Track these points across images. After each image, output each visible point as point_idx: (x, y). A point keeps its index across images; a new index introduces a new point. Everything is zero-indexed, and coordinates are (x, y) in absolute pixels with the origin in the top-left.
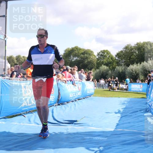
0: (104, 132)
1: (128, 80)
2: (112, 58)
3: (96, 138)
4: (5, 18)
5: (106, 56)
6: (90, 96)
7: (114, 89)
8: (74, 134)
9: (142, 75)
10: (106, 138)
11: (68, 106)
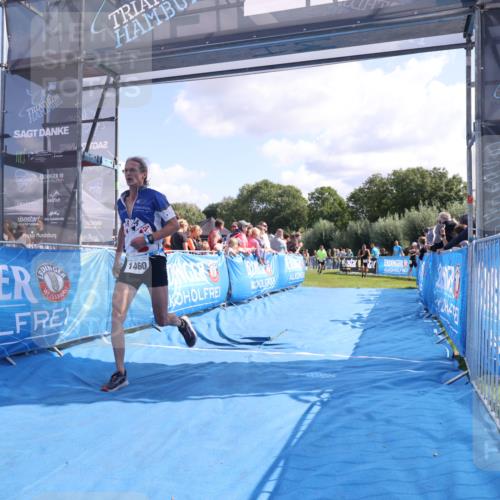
0: (328, 362)
1: (376, 250)
2: (340, 204)
3: (312, 375)
4: (114, 123)
5: (327, 199)
6: (296, 285)
7: (346, 271)
8: (265, 366)
9: (404, 239)
10: (334, 376)
11: (249, 307)
